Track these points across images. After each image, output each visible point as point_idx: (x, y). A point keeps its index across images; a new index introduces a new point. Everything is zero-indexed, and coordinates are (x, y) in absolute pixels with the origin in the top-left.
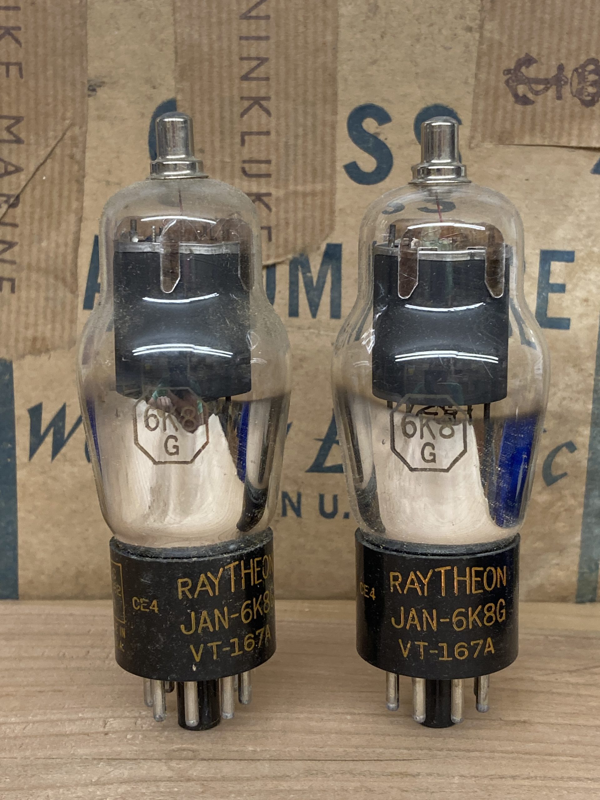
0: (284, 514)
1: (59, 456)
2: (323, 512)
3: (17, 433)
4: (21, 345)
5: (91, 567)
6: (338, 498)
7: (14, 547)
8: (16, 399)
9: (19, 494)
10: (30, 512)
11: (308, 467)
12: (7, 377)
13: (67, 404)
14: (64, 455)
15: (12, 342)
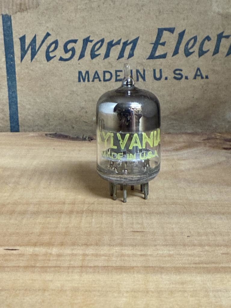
0: (138, 80)
1: (34, 60)
2: (155, 78)
3: (15, 50)
4: (14, 8)
5: (51, 111)
6: (162, 70)
7: (16, 104)
8: (13, 33)
9: (17, 78)
10: (22, 86)
11: (148, 57)
12: (9, 23)
13: (37, 35)
14: (36, 59)
15: (10, 7)
